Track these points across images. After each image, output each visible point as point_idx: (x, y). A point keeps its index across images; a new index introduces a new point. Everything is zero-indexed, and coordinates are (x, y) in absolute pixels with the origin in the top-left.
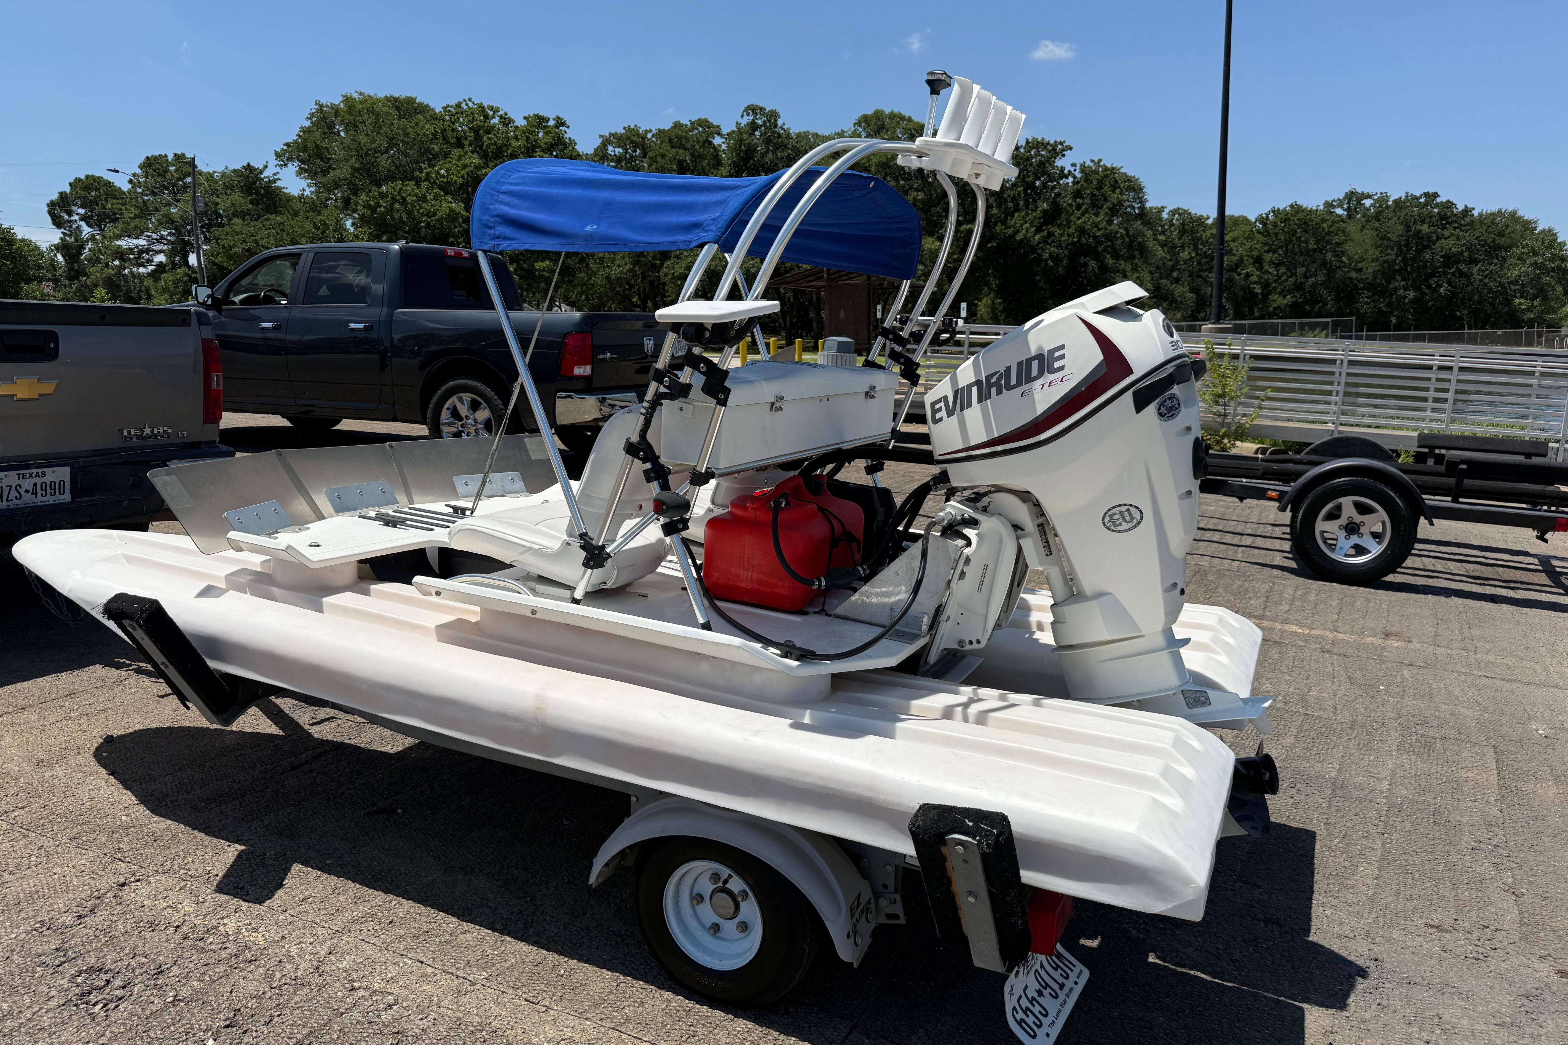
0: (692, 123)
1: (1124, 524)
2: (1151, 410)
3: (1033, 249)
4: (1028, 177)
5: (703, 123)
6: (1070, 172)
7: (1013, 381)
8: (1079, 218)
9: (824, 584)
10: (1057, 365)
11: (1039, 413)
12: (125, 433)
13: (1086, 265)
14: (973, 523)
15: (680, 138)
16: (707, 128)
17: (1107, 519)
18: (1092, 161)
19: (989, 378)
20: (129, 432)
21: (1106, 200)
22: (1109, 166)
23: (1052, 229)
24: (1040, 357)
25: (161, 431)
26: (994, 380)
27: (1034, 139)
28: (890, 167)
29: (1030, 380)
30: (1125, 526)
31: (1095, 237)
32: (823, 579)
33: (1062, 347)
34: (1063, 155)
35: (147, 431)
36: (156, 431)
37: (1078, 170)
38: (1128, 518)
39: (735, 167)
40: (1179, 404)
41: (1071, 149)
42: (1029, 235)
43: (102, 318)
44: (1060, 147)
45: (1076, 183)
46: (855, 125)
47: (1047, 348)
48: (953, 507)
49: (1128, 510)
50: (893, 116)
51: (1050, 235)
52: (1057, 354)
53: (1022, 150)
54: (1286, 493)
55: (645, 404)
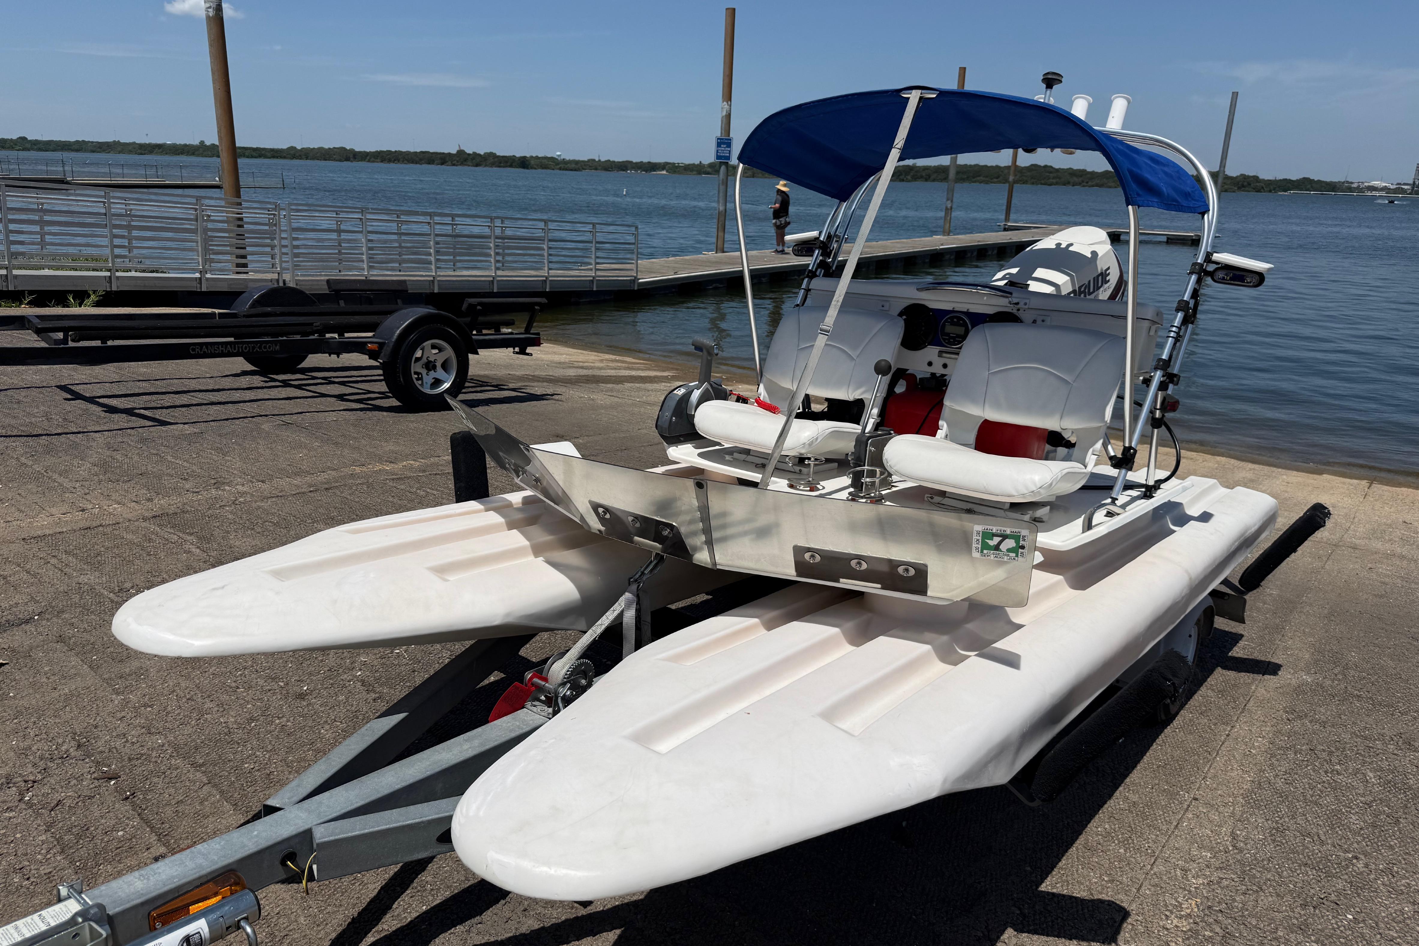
7: (1091, 290)
19: (1080, 288)
24: (1101, 274)
26: (1082, 289)
29: (1099, 288)
33: (1109, 268)
47: (1104, 269)
54: (384, 344)
55: (1174, 329)
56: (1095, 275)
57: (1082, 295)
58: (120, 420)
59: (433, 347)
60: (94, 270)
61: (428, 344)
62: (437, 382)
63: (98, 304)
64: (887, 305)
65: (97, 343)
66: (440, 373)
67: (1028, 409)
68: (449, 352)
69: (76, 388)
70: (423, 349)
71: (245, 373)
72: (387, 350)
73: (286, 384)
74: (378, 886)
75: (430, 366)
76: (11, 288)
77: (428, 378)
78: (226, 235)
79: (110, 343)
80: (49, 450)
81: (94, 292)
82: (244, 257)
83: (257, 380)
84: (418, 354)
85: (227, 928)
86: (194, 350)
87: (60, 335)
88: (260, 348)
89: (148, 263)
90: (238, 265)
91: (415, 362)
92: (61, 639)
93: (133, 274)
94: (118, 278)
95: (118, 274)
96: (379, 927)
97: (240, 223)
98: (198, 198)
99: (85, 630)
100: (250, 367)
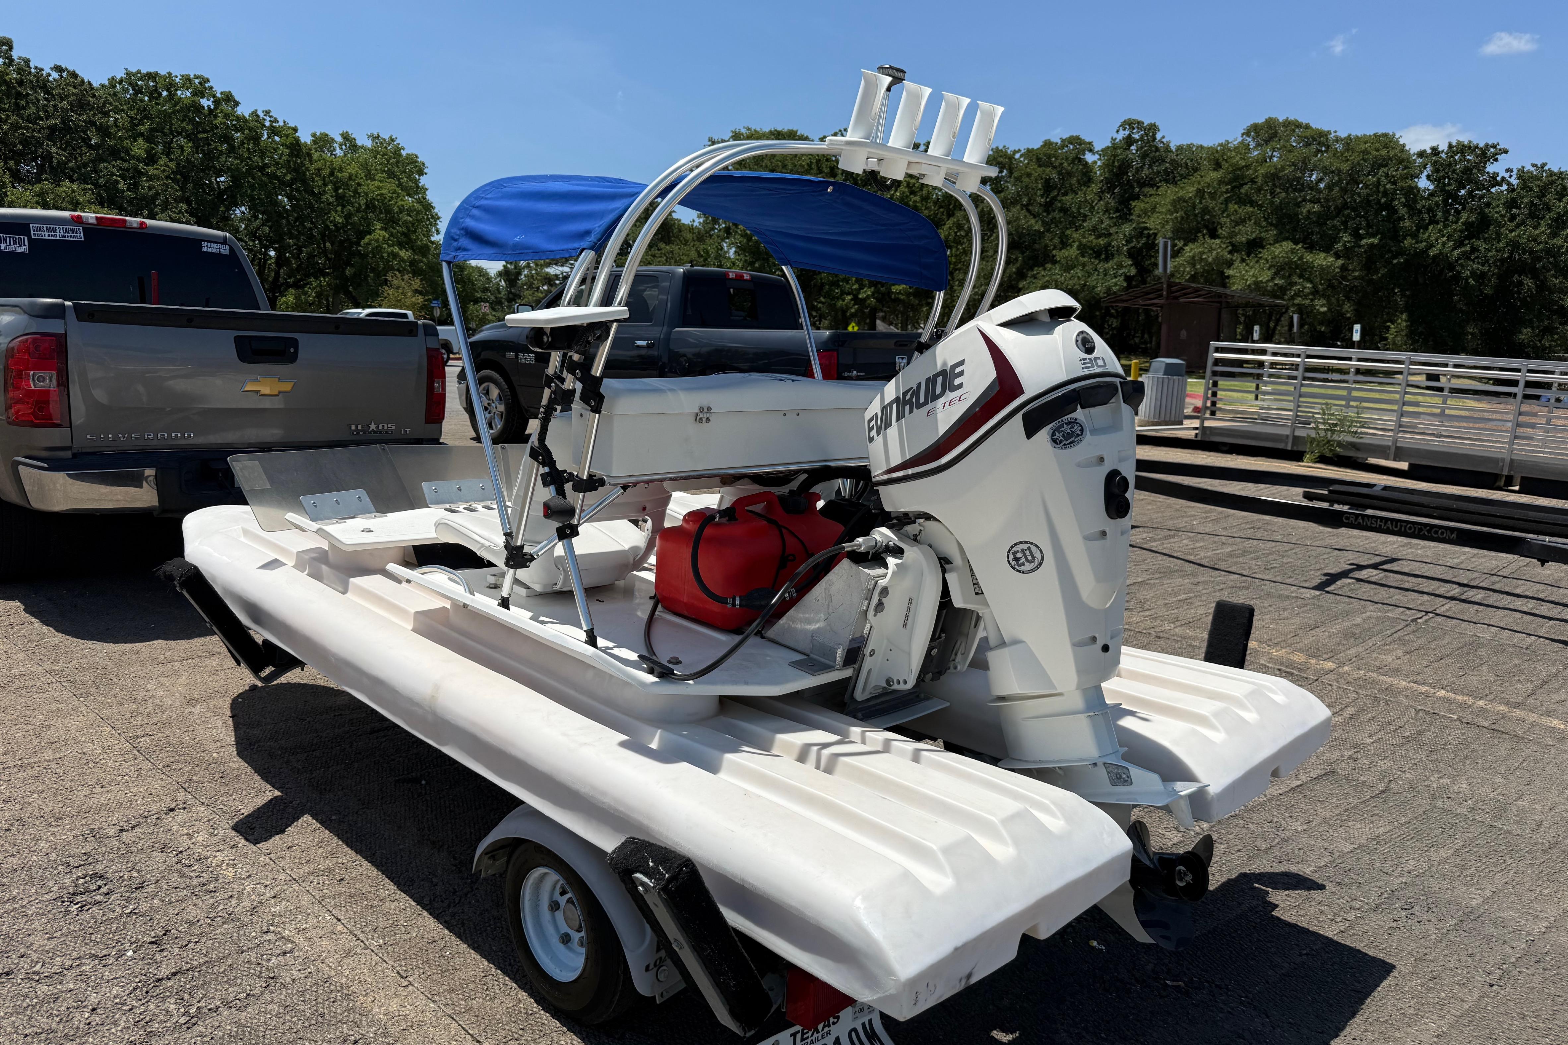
0: (1063, 141)
1: (1027, 564)
2: (1043, 435)
3: (1451, 267)
4: (1449, 184)
5: (1075, 140)
6: (1503, 178)
7: (922, 400)
8: (1511, 231)
9: (738, 602)
10: (957, 382)
11: (940, 435)
12: (353, 427)
13: (1520, 284)
14: (898, 552)
15: (1049, 157)
16: (1079, 144)
17: (1011, 557)
18: (1533, 165)
19: (905, 394)
20: (357, 427)
21: (1549, 210)
22: (1556, 170)
23: (1476, 243)
24: (943, 373)
25: (386, 427)
26: (908, 397)
27: (1459, 143)
28: (1279, 178)
29: (936, 398)
30: (1028, 567)
31: (1532, 252)
32: (738, 599)
33: (962, 363)
34: (1496, 160)
35: (373, 427)
36: (381, 427)
37: (1514, 177)
38: (1030, 558)
39: (1107, 183)
40: (1082, 430)
41: (1506, 152)
42: (1445, 251)
43: (337, 327)
44: (1492, 150)
45: (1512, 190)
46: (1243, 135)
47: (950, 364)
48: (881, 534)
49: (1029, 548)
50: (1287, 124)
51: (1474, 249)
52: (957, 370)
53: (1443, 156)
55: (541, 409)
56: (931, 374)
86: (1347, 518)
88: (1429, 531)
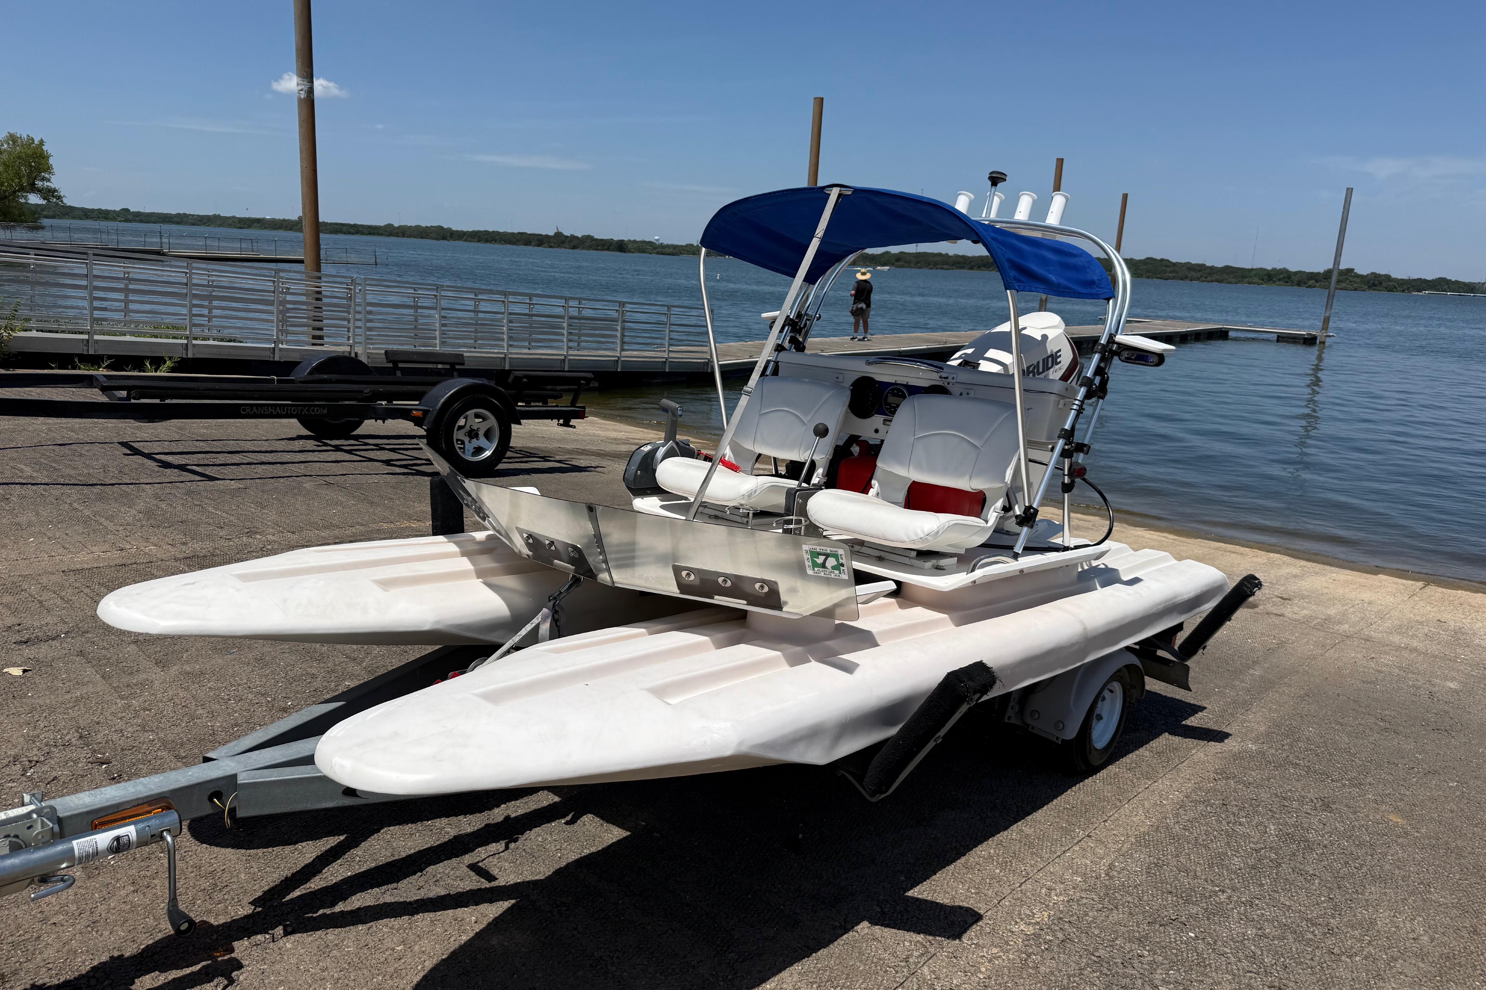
7: (1041, 370)
19: (1028, 368)
24: (1052, 356)
26: (1031, 369)
29: (1048, 369)
33: (1060, 351)
47: (1055, 351)
52: (1058, 354)
54: (429, 411)
55: (1077, 402)
56: (1045, 357)
57: (1031, 375)
58: (172, 474)
59: (477, 416)
60: (174, 338)
61: (471, 413)
62: (479, 450)
63: (173, 370)
64: (841, 377)
65: (157, 401)
66: (482, 442)
67: (945, 471)
68: (492, 421)
69: (135, 445)
70: (466, 418)
71: (300, 437)
72: (431, 417)
73: (337, 448)
74: (314, 855)
75: (473, 434)
76: (91, 352)
77: (470, 446)
78: (305, 307)
79: (168, 401)
80: (100, 498)
81: (170, 358)
82: (321, 329)
83: (310, 444)
84: (462, 422)
85: (152, 836)
86: (244, 410)
87: (124, 393)
88: (308, 411)
89: (226, 333)
90: (314, 337)
91: (458, 430)
92: (81, 653)
93: (211, 342)
94: (194, 345)
95: (194, 342)
96: (308, 885)
97: (319, 296)
98: (277, 271)
99: (104, 648)
100: (305, 432)
